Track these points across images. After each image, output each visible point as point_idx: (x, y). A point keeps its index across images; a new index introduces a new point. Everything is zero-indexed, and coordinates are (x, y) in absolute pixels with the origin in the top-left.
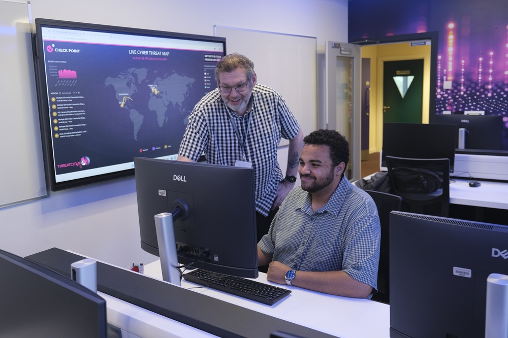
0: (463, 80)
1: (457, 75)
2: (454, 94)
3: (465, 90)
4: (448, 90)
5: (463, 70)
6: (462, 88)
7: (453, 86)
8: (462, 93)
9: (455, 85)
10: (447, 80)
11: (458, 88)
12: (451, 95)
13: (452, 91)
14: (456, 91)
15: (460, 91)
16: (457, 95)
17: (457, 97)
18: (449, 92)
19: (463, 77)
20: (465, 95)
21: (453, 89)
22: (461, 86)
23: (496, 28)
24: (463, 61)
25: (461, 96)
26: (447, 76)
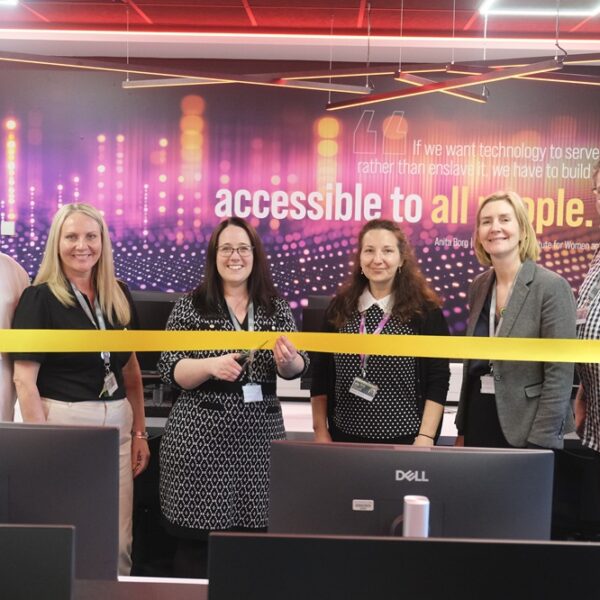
0: (32, 221)
1: (23, 211)
2: (20, 245)
3: (36, 238)
4: (8, 237)
5: (32, 203)
6: (32, 235)
7: (16, 231)
8: (32, 244)
9: (20, 229)
10: (6, 220)
11: (26, 234)
12: (14, 246)
13: (16, 240)
14: (22, 240)
15: (28, 240)
16: (24, 246)
17: (25, 250)
18: (11, 240)
19: (32, 215)
20: (38, 248)
21: (17, 236)
22: (30, 232)
23: (82, 139)
24: (32, 189)
25: (30, 249)
26: (6, 213)
